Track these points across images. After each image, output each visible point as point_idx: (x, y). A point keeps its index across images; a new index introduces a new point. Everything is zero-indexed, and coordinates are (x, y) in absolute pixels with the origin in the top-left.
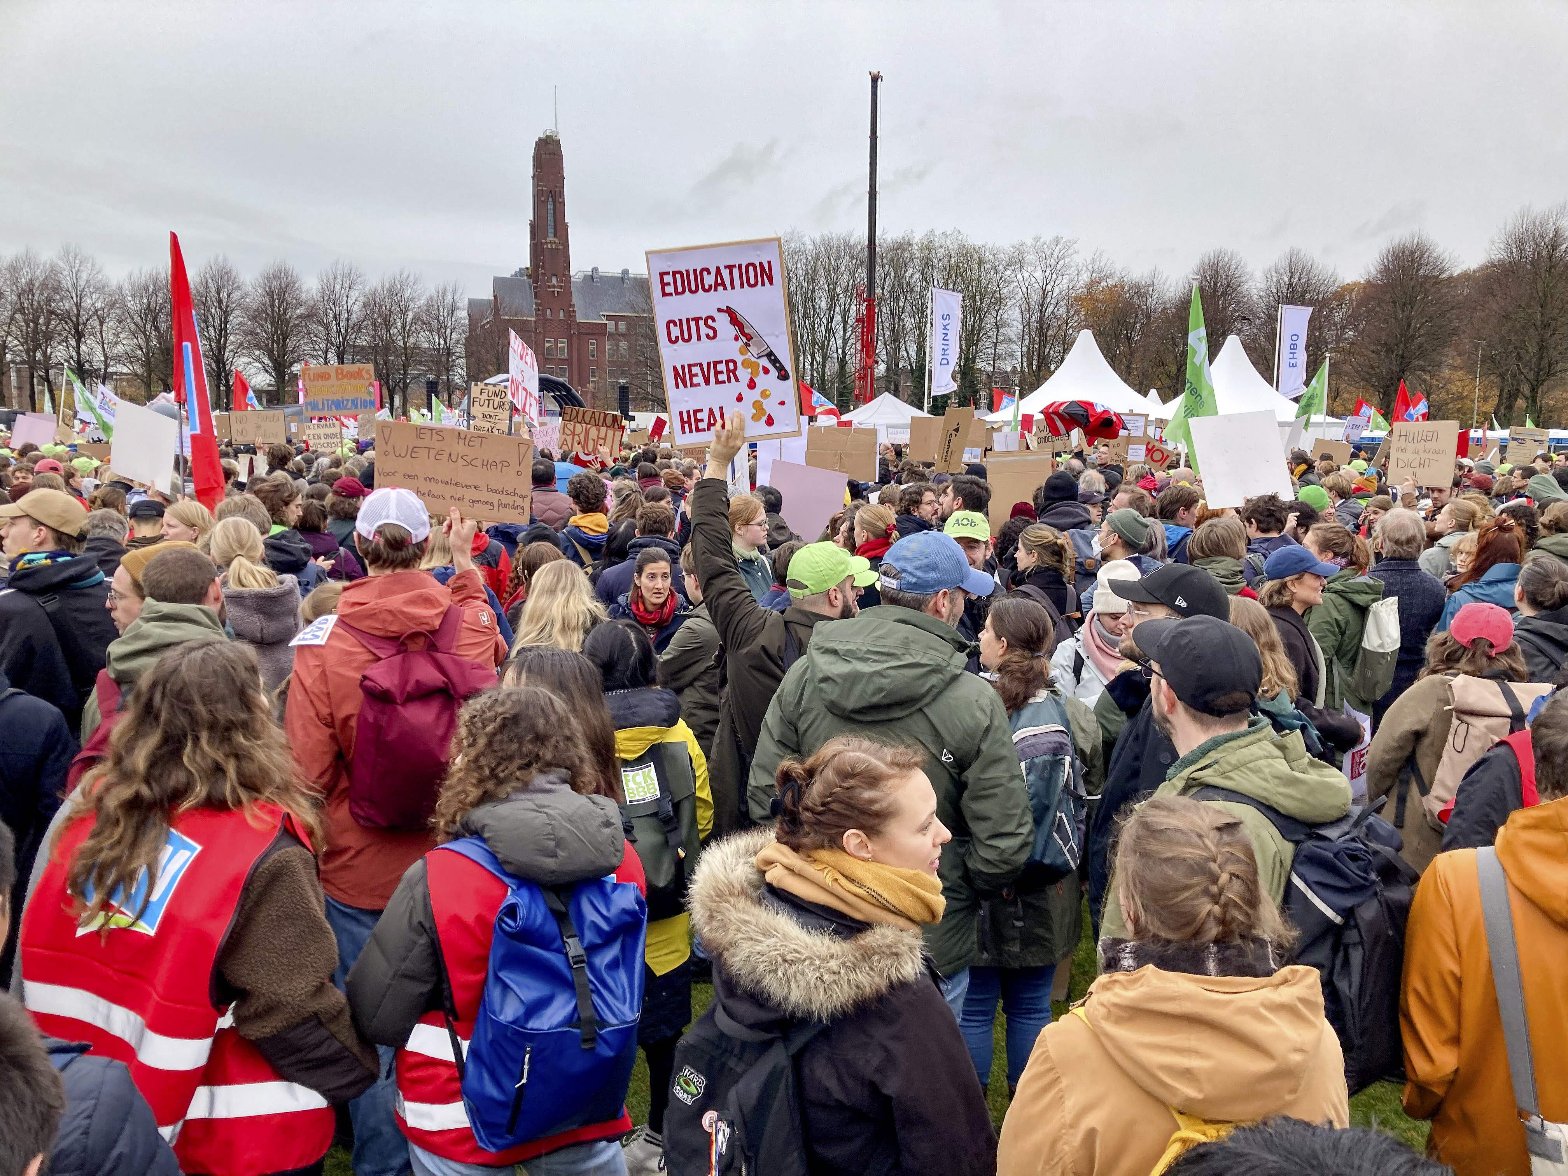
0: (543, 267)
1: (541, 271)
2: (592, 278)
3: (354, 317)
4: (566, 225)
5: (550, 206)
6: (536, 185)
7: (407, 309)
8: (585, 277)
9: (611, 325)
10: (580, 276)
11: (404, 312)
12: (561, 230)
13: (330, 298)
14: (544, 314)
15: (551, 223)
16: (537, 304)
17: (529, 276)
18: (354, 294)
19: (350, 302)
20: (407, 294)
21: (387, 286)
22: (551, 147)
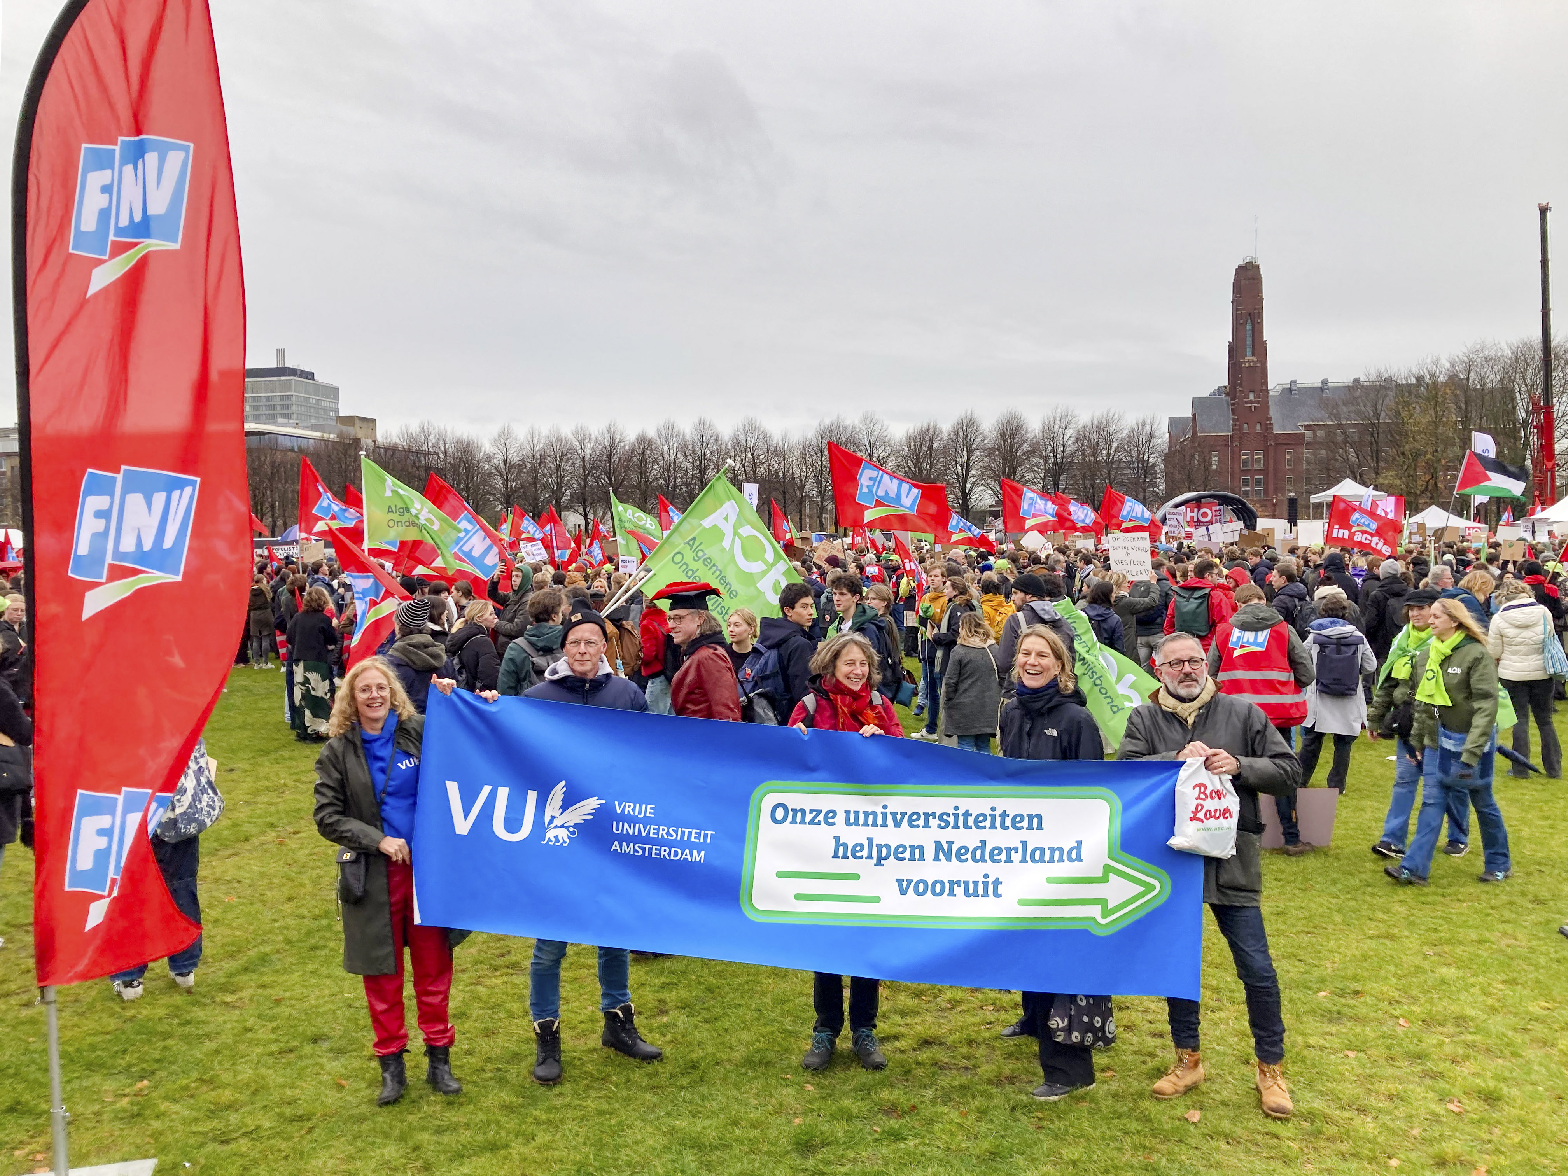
0: (1241, 385)
1: (1238, 388)
2: (1289, 391)
3: (1068, 451)
4: (1264, 344)
5: (1249, 327)
6: (1235, 309)
7: (1111, 441)
8: (1283, 389)
9: (1308, 434)
10: (1279, 388)
11: (1109, 443)
12: (1259, 347)
13: (1049, 434)
14: (1241, 429)
15: (1249, 343)
16: (1234, 420)
17: (1227, 395)
18: (1069, 432)
19: (1066, 438)
20: (1112, 430)
21: (1096, 423)
22: (1250, 273)
